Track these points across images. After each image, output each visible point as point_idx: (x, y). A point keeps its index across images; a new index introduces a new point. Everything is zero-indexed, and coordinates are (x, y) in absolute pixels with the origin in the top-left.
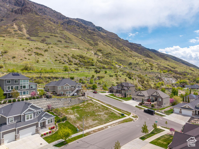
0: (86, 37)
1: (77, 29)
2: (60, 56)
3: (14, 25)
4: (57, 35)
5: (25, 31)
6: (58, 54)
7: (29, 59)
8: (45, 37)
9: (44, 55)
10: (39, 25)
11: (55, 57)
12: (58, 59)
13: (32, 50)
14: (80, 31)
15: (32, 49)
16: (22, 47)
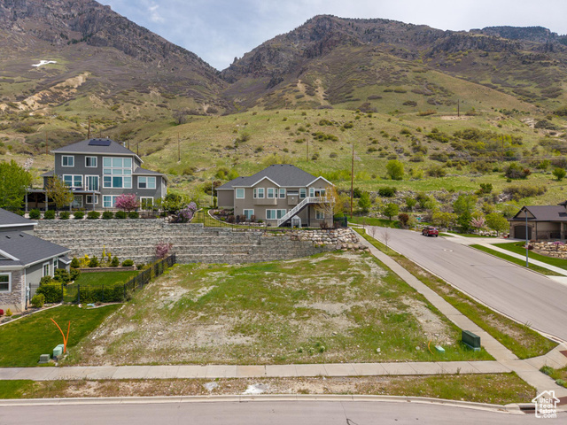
0: (510, 77)
1: (477, 60)
2: (386, 136)
3: (298, 85)
4: (403, 87)
5: (321, 93)
6: (382, 132)
7: (293, 153)
8: (370, 98)
9: (339, 139)
10: (357, 69)
11: (370, 142)
12: (377, 146)
13: (307, 129)
14: (490, 63)
15: (308, 126)
16: (285, 125)
